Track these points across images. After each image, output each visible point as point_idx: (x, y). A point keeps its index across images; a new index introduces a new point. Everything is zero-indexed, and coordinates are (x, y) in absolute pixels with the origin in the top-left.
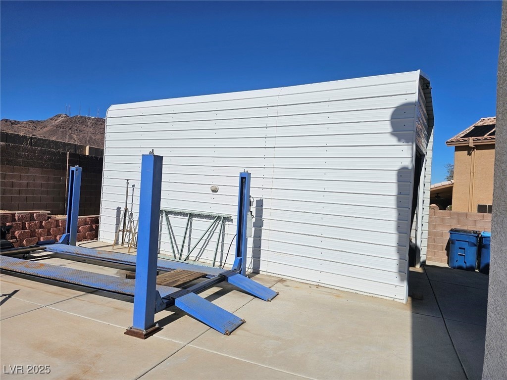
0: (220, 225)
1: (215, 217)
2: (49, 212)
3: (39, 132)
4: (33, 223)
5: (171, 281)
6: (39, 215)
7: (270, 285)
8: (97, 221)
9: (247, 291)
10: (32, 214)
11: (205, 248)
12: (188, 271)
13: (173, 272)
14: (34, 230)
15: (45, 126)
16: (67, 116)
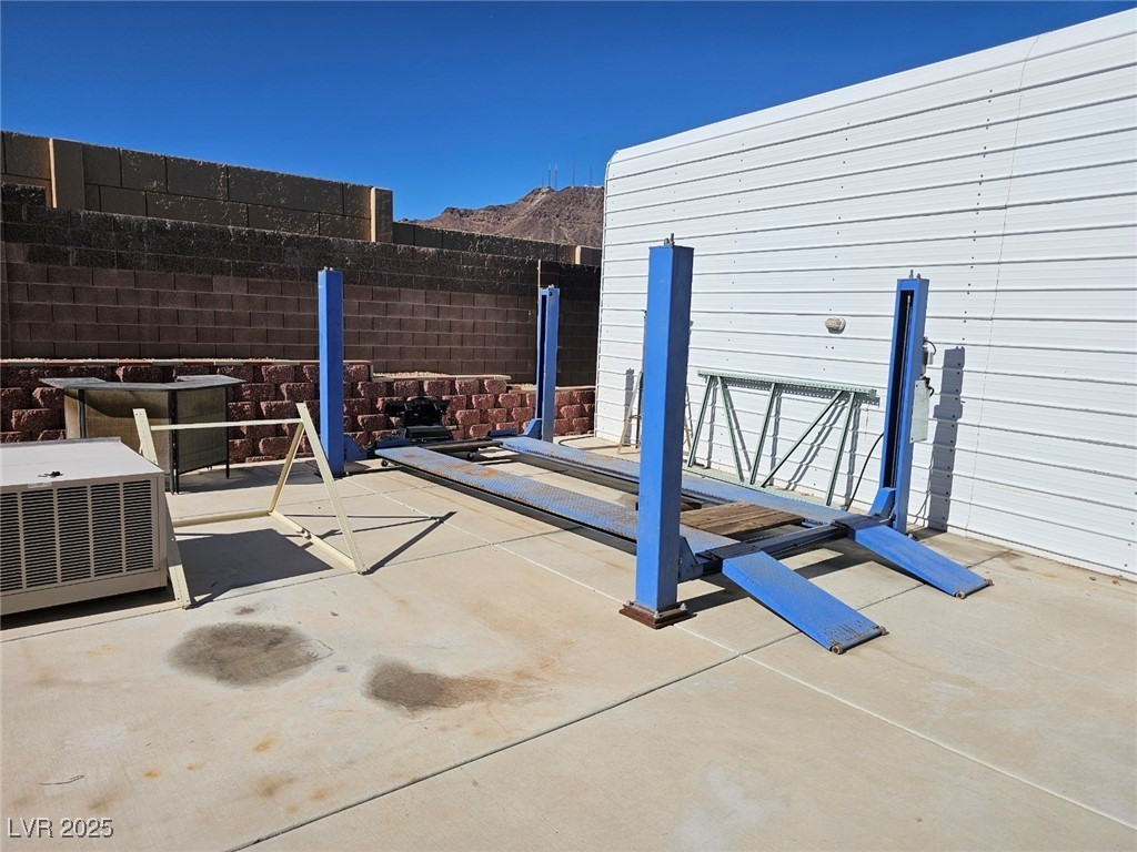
0: (846, 411)
1: (836, 391)
2: (509, 378)
3: (504, 228)
4: (483, 398)
5: (722, 523)
6: (493, 382)
7: (972, 561)
8: (590, 397)
9: (903, 566)
10: (481, 381)
11: (810, 462)
12: (762, 508)
13: (728, 506)
14: (486, 411)
15: (514, 216)
16: (551, 190)
